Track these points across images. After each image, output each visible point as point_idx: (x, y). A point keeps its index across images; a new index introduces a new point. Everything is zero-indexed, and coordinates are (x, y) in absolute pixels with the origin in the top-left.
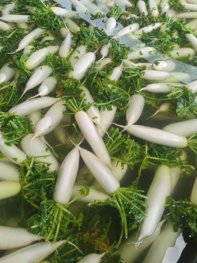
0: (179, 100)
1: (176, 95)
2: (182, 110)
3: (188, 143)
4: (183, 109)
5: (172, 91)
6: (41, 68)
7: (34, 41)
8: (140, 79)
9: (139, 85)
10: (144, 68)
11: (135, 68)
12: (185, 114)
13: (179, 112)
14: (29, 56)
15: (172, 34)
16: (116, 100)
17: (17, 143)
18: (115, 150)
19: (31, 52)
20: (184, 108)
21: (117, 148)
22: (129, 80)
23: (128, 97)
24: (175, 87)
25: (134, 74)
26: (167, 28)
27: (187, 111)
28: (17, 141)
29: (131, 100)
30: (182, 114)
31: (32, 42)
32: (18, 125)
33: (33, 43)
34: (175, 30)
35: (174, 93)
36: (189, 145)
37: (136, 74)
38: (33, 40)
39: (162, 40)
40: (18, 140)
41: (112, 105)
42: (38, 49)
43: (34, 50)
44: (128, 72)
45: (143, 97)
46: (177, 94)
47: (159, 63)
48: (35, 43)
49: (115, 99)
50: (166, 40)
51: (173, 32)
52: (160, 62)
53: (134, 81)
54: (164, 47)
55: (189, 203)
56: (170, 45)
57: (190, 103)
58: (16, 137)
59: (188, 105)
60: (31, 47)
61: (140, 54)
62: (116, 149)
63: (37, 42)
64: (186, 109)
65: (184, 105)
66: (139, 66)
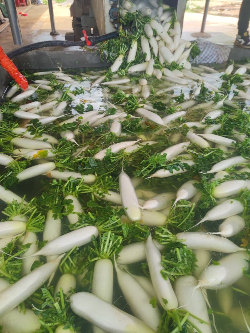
6: (231, 201)
7: (231, 169)
14: (221, 182)
17: (173, 280)
19: (224, 179)
28: (173, 276)
31: (230, 168)
32: (182, 258)
33: (229, 170)
38: (231, 167)
40: (176, 277)
42: (233, 179)
43: (228, 178)
48: (231, 171)
58: (176, 271)
60: (226, 174)
63: (235, 171)
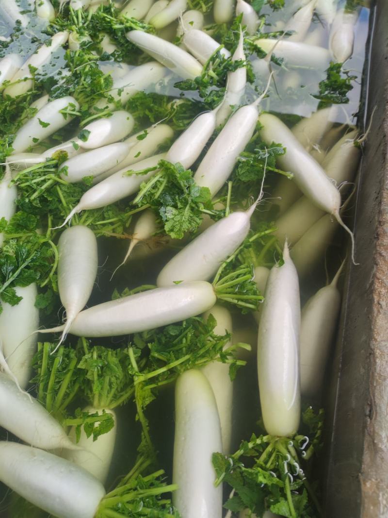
0: (162, 201)
1: (153, 191)
2: (176, 221)
3: (217, 292)
4: (178, 218)
5: (139, 186)
8: (63, 188)
9: (67, 203)
10: (63, 157)
11: (40, 168)
12: (186, 226)
13: (172, 230)
15: (99, 46)
16: (22, 270)
18: (67, 395)
20: (180, 213)
21: (68, 388)
22: (38, 202)
23: (50, 246)
24: (146, 172)
25: (44, 181)
26: (81, 37)
27: (187, 218)
29: (58, 252)
30: (180, 230)
34: (100, 36)
35: (146, 189)
36: (219, 296)
37: (49, 179)
39: (78, 72)
41: (15, 288)
44: (28, 184)
45: (88, 226)
46: (155, 187)
47: (89, 132)
49: (17, 268)
50: (85, 68)
51: (98, 41)
52: (89, 130)
53: (49, 199)
54: (89, 85)
55: (262, 439)
56: (100, 77)
57: (187, 197)
59: (185, 203)
61: (41, 126)
62: (68, 391)
64: (183, 215)
65: (175, 207)
66: (48, 160)
